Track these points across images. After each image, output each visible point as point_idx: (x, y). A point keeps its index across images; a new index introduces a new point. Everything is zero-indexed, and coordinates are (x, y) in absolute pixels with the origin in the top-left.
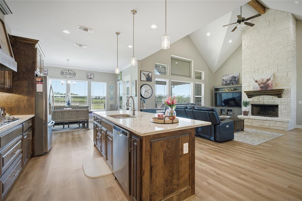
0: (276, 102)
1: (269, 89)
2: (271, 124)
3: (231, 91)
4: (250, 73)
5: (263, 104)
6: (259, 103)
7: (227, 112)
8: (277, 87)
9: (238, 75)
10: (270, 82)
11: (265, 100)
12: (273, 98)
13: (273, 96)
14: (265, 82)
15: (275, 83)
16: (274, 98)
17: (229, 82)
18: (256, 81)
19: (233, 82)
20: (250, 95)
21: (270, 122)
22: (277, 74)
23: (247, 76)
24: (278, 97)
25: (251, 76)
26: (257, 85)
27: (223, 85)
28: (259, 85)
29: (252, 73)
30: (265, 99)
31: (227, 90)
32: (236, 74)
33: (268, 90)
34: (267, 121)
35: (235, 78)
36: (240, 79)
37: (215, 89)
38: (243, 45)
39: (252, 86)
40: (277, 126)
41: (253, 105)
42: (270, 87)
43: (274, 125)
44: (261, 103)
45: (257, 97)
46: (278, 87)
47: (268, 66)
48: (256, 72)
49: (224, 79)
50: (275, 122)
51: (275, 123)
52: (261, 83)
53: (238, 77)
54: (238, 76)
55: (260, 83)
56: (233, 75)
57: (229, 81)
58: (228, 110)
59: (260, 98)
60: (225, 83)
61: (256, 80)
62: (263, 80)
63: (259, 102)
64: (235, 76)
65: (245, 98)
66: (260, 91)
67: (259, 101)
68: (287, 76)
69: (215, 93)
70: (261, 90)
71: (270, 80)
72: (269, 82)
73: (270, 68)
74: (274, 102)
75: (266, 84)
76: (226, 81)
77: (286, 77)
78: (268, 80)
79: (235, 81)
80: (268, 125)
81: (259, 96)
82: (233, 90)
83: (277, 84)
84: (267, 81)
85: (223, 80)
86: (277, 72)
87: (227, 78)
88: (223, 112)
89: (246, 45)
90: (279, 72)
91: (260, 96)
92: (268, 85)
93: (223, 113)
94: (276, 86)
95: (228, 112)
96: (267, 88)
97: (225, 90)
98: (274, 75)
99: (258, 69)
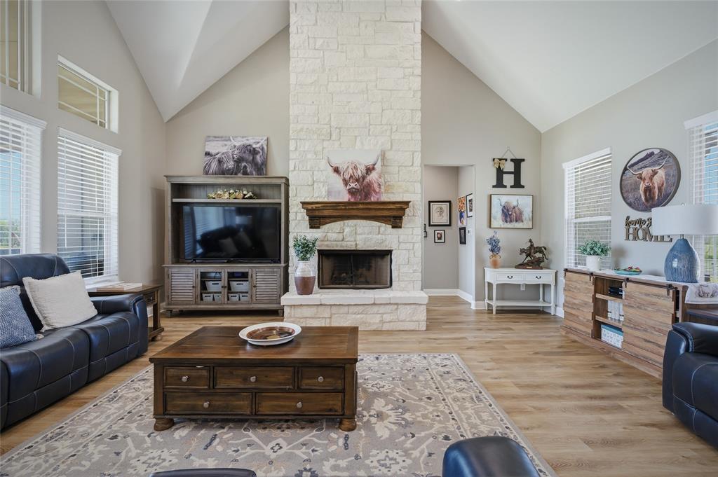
0: (387, 243)
1: (373, 199)
2: (384, 316)
3: (244, 198)
4: (315, 137)
5: (353, 248)
6: (341, 246)
7: (229, 281)
8: (389, 195)
9: (263, 142)
10: (373, 176)
11: (360, 236)
12: (379, 227)
13: (379, 224)
14: (360, 175)
15: (385, 183)
16: (382, 229)
17: (231, 165)
18: (336, 170)
19: (245, 167)
20: (318, 215)
21: (382, 310)
22: (389, 155)
23: (306, 148)
24: (393, 227)
25: (319, 148)
26: (337, 182)
27: (207, 173)
28: (346, 182)
29: (323, 140)
30: (359, 231)
31: (227, 195)
32: (258, 139)
33: (369, 201)
34: (374, 307)
35: (254, 152)
36: (269, 161)
37: (173, 185)
38: (292, 29)
39: (321, 185)
40: (401, 318)
41: (323, 254)
42: (376, 193)
43: (393, 317)
44: (349, 245)
45: (336, 226)
46: (392, 195)
47: (368, 125)
48: (334, 137)
49: (213, 151)
50: (396, 307)
51: (397, 309)
52: (351, 176)
53: (263, 149)
54: (265, 147)
55: (347, 177)
56: (246, 142)
57: (232, 163)
58: (232, 276)
59: (347, 230)
60: (214, 166)
61: (334, 166)
62: (356, 168)
63: (344, 243)
64: (254, 146)
65: (298, 227)
66: (349, 203)
67: (343, 240)
68: (412, 165)
69: (173, 203)
70: (352, 200)
71: (374, 169)
72: (371, 175)
73: (372, 130)
74: (383, 241)
75: (365, 182)
76: (220, 162)
77: (411, 168)
78: (369, 170)
79: (254, 162)
80: (377, 319)
81: (342, 222)
82: (250, 198)
83: (389, 185)
84: (367, 173)
85: (207, 154)
86: (389, 148)
87: (224, 150)
88: (210, 284)
89: (302, 33)
90: (394, 148)
91: (346, 222)
92: (369, 185)
93: (209, 290)
94: (386, 191)
95: (234, 284)
96: (367, 195)
97: (220, 196)
98: (383, 156)
99: (340, 128)
